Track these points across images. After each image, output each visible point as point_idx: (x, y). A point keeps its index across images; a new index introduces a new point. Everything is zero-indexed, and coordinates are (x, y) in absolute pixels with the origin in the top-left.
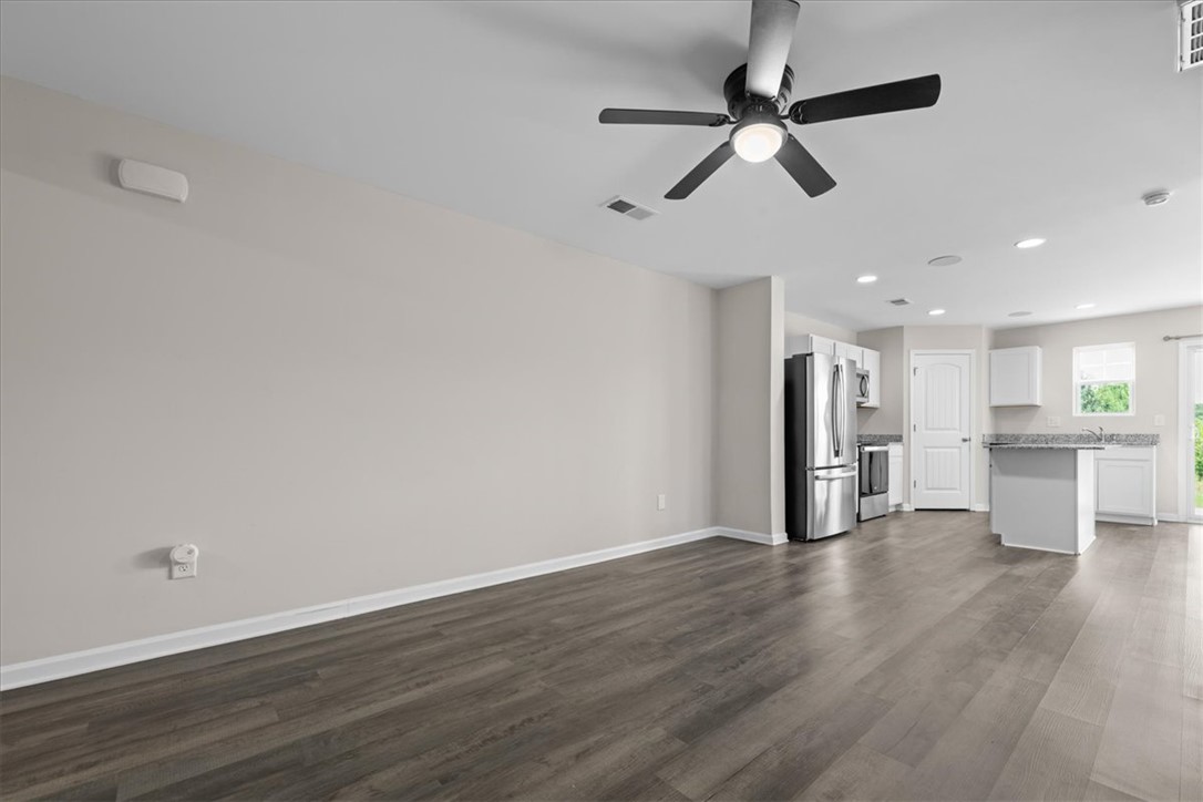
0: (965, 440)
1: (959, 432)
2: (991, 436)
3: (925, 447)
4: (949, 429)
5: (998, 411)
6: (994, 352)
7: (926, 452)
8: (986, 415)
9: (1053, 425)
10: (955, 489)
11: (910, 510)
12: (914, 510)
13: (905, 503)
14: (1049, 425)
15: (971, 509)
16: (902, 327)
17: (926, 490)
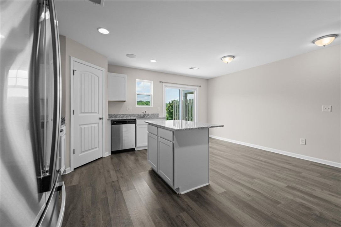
0: (100, 119)
1: (97, 114)
3: (80, 125)
4: (93, 113)
5: (111, 103)
7: (81, 128)
9: (129, 110)
10: (96, 148)
11: (70, 172)
12: (73, 170)
13: (67, 168)
14: (128, 110)
15: (103, 157)
16: (65, 37)
17: (80, 153)
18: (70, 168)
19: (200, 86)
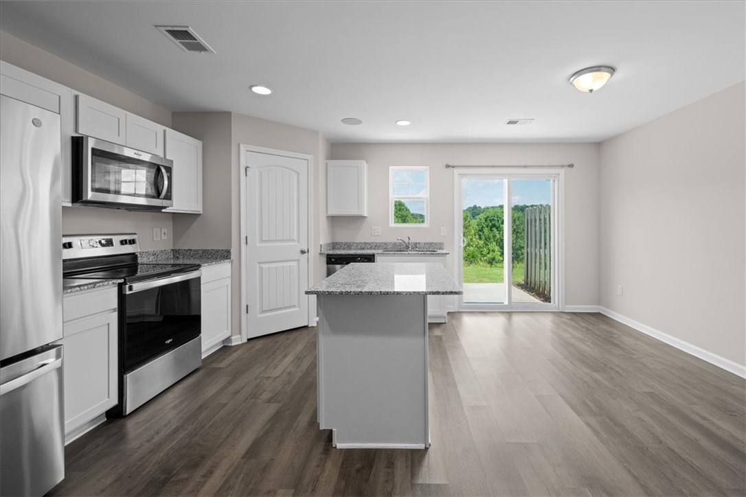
0: (303, 252)
1: (297, 244)
2: (328, 245)
3: (259, 263)
4: (287, 241)
5: (334, 220)
6: (331, 162)
7: (261, 269)
8: (323, 224)
9: (376, 234)
10: (294, 306)
11: (240, 343)
12: (246, 341)
13: (235, 335)
14: (373, 234)
15: (310, 326)
16: (229, 113)
17: (261, 313)
18: (239, 336)
19: (571, 166)
